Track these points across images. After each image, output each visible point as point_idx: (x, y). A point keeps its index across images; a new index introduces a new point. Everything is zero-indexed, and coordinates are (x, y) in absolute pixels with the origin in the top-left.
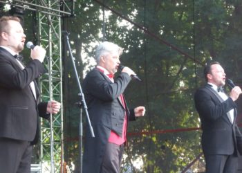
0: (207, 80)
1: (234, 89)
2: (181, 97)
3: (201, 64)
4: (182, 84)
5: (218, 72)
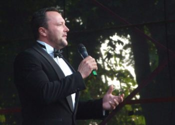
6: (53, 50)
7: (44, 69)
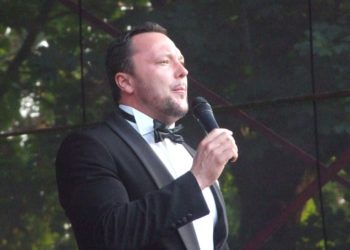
0: (117, 95)
1: (210, 137)
2: (25, 158)
3: (106, 29)
4: (28, 108)
5: (161, 62)
6: (152, 124)
7: (121, 174)
